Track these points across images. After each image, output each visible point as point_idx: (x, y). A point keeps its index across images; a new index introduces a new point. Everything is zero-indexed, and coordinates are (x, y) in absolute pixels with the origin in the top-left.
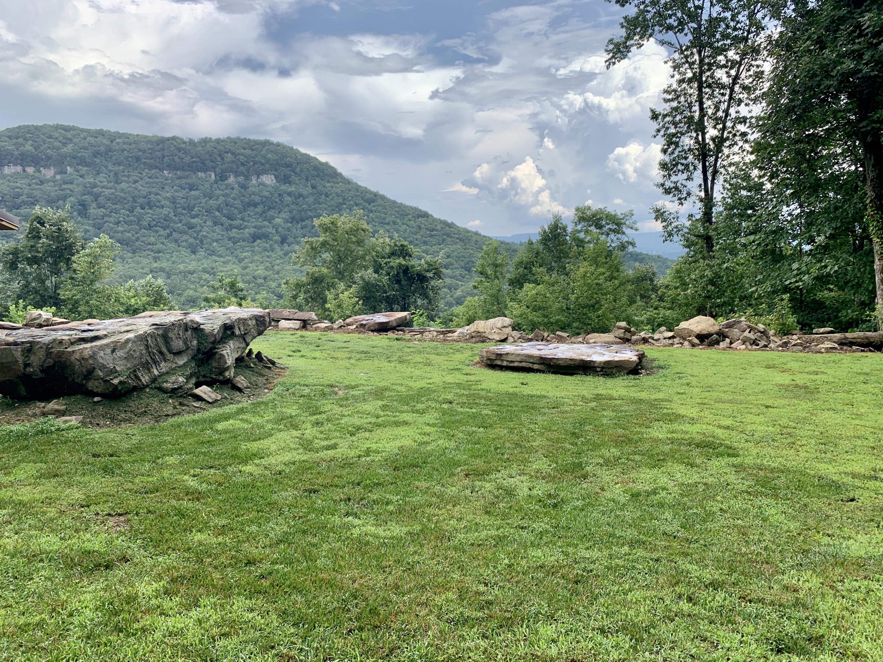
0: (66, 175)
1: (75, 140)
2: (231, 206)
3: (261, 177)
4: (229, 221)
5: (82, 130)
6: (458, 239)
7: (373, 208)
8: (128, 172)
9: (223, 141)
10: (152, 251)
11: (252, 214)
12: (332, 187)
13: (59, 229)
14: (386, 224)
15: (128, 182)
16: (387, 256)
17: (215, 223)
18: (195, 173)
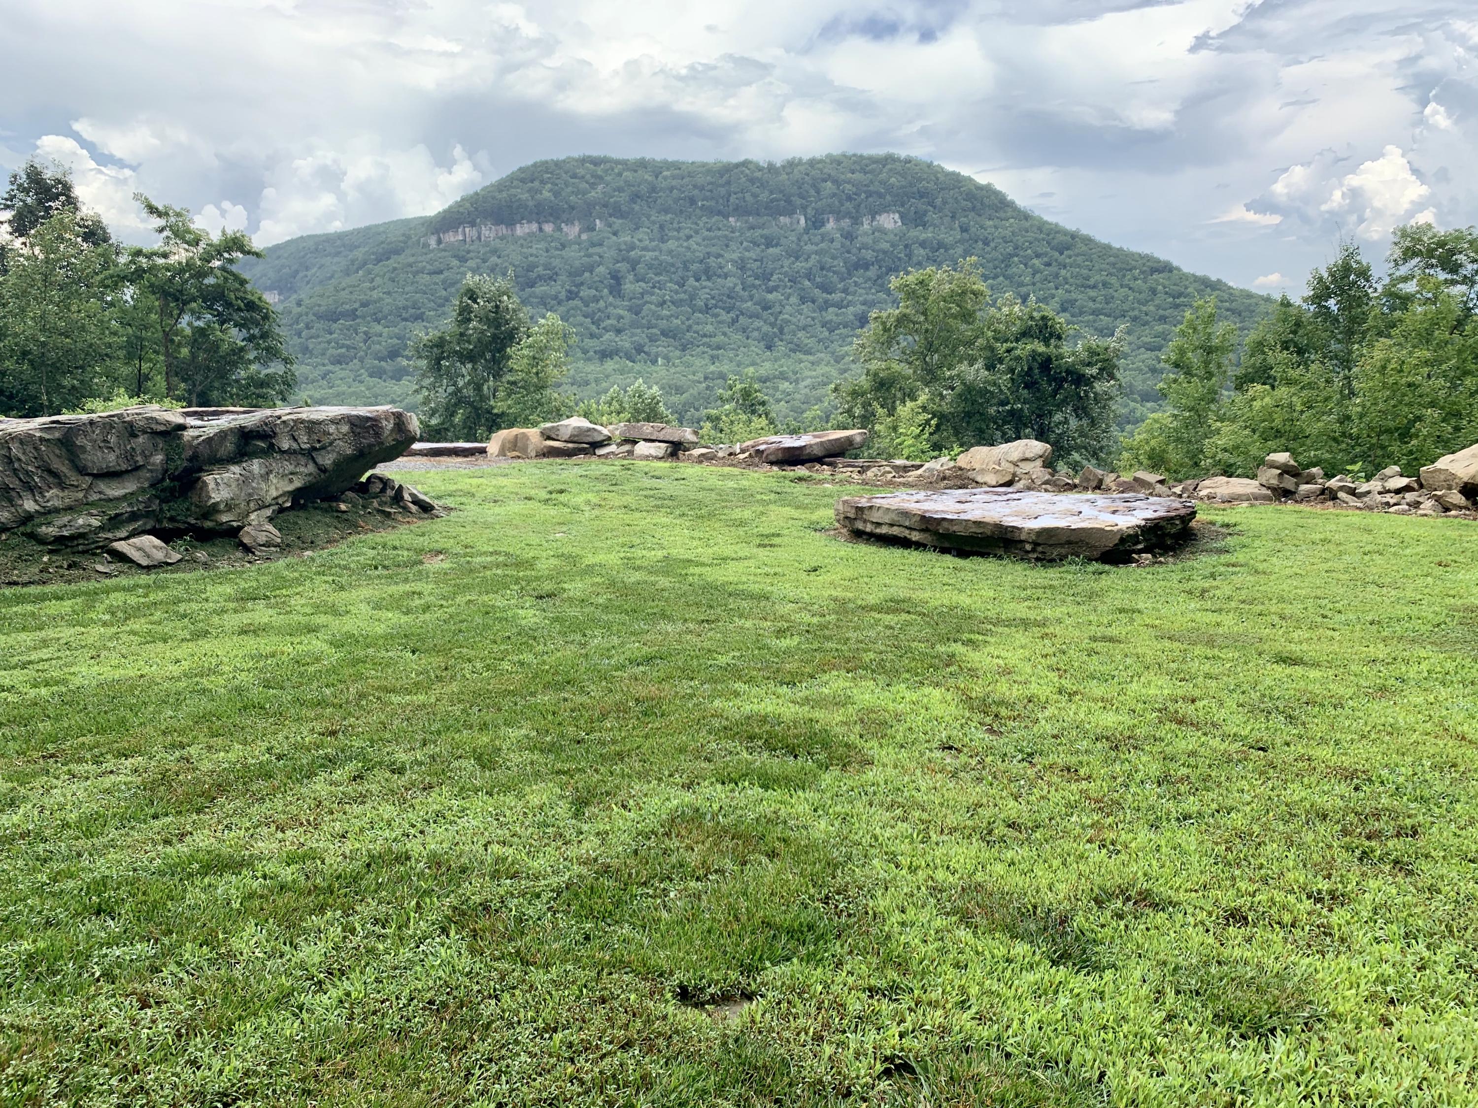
0: (594, 233)
1: (608, 178)
2: (829, 270)
3: (878, 217)
4: (824, 295)
5: (618, 162)
6: (1228, 310)
7: (1068, 261)
8: (679, 223)
9: (821, 161)
10: (709, 346)
11: (861, 280)
12: (996, 227)
13: (497, 307)
14: (1089, 287)
15: (678, 239)
16: (1012, 338)
17: (803, 300)
18: (775, 219)
